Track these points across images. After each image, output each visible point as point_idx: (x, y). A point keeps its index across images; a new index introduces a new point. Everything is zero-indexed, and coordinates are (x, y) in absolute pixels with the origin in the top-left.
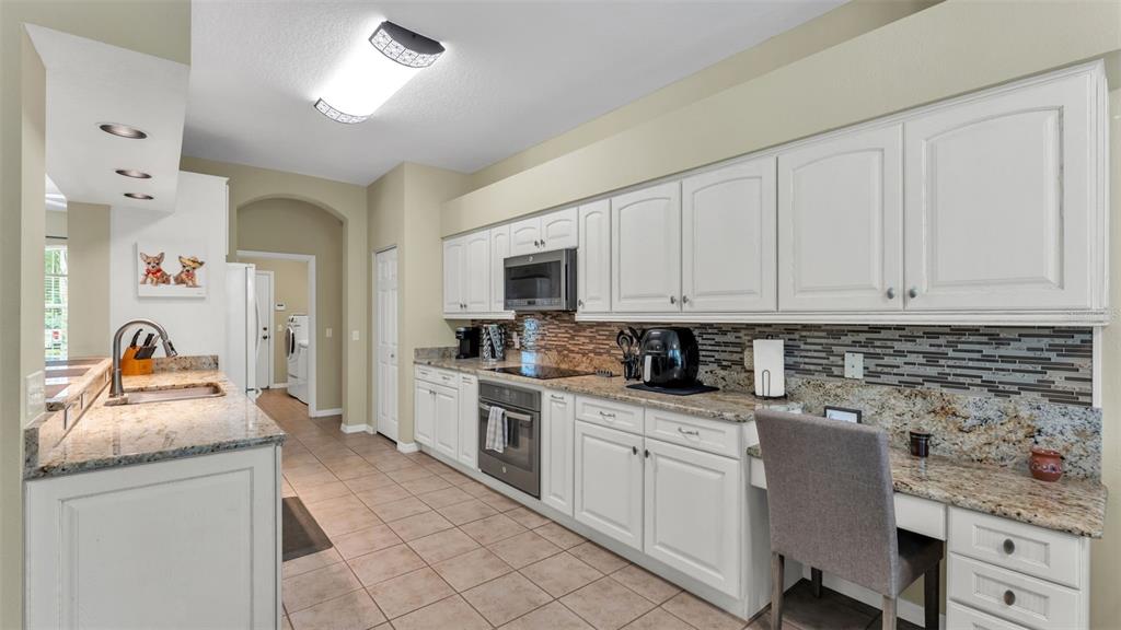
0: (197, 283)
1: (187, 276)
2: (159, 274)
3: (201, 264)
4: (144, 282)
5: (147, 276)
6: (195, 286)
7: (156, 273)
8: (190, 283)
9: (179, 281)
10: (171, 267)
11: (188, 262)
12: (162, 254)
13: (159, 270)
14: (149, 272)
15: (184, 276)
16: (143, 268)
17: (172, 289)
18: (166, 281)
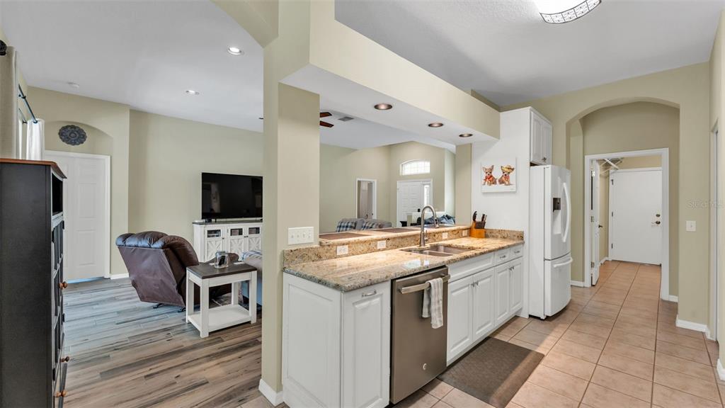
0: (511, 182)
1: (504, 180)
2: (491, 179)
3: (513, 169)
4: (484, 184)
5: (485, 180)
6: (509, 184)
7: (490, 179)
8: (507, 183)
9: (501, 182)
10: (497, 174)
11: (506, 170)
12: (493, 166)
13: (491, 176)
14: (486, 178)
15: (503, 178)
16: (484, 175)
17: (498, 187)
18: (495, 183)
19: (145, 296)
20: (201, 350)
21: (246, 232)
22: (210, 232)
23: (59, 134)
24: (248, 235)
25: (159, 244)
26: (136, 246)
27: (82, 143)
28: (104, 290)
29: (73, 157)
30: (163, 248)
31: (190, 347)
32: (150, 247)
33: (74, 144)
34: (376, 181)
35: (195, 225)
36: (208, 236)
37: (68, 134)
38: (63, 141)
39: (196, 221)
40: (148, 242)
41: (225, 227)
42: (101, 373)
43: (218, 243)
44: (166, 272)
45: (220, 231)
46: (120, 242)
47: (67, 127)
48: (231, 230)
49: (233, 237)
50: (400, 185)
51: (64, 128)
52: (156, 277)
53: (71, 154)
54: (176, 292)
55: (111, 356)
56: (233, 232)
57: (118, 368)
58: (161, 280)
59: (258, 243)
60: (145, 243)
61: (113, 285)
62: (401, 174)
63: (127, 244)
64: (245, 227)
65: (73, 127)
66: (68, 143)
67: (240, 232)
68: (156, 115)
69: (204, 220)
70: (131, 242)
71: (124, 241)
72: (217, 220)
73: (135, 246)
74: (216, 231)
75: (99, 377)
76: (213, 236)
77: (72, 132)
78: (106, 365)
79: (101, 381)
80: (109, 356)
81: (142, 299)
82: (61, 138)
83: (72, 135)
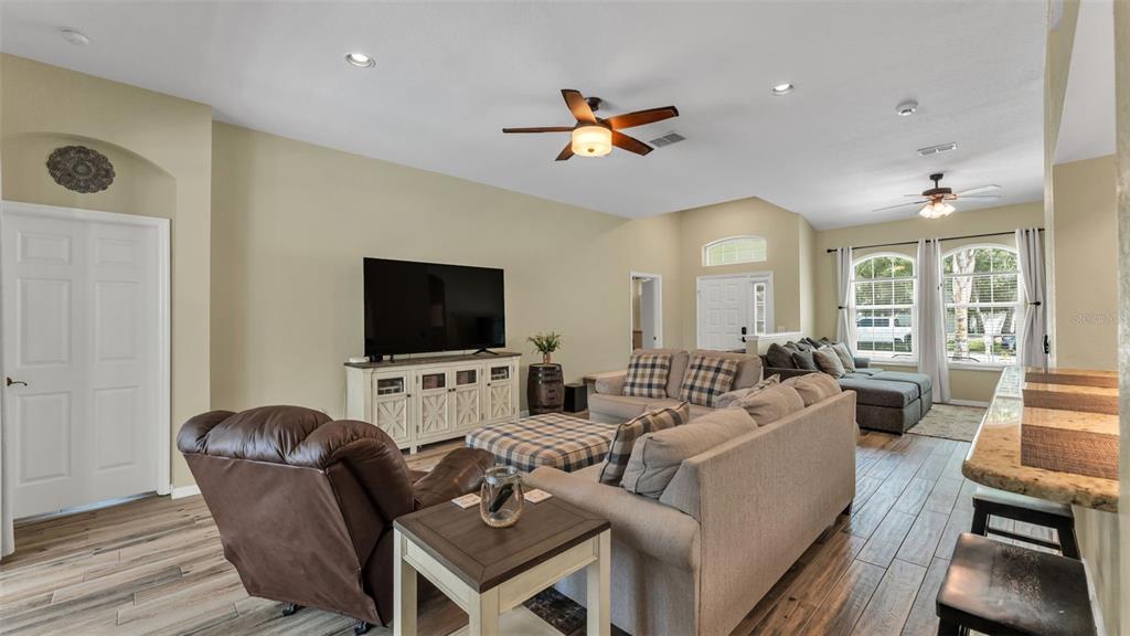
19: (262, 586)
21: (451, 381)
22: (382, 383)
23: (48, 165)
24: (455, 386)
25: (309, 453)
26: (239, 456)
27: (105, 188)
28: (153, 535)
29: (82, 221)
30: (325, 463)
32: (283, 461)
33: (85, 189)
34: (660, 277)
35: (348, 368)
36: (380, 393)
37: (70, 166)
38: (59, 182)
39: (353, 361)
40: (275, 444)
41: (411, 372)
43: (398, 406)
44: (332, 536)
45: (401, 379)
46: (191, 442)
47: (67, 150)
48: (424, 376)
49: (428, 392)
50: (701, 283)
51: (62, 152)
52: (296, 543)
53: (79, 213)
54: (358, 588)
56: (427, 381)
58: (314, 554)
59: (474, 401)
60: (264, 446)
61: (175, 518)
62: (703, 264)
63: (212, 447)
64: (450, 370)
65: (81, 150)
66: (71, 188)
67: (440, 380)
68: (269, 135)
69: (368, 358)
70: (225, 443)
71: (202, 437)
72: (396, 357)
73: (236, 456)
74: (393, 382)
76: (388, 392)
77: (81, 162)
81: (254, 589)
82: (53, 175)
83: (81, 169)
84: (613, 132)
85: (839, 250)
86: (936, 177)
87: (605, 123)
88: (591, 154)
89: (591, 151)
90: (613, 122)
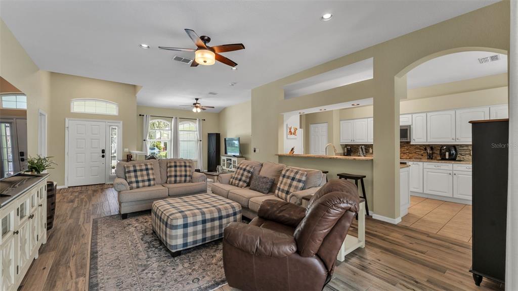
6: (296, 135)
10: (293, 131)
11: (295, 129)
17: (293, 136)
20: (378, 244)
31: (377, 248)
42: (444, 273)
50: (69, 123)
55: (426, 280)
57: (431, 268)
62: (72, 111)
75: (447, 271)
78: (436, 276)
79: (447, 269)
80: (428, 281)
84: (216, 54)
85: (145, 116)
86: (197, 99)
87: (212, 49)
88: (205, 64)
89: (205, 62)
90: (216, 49)
